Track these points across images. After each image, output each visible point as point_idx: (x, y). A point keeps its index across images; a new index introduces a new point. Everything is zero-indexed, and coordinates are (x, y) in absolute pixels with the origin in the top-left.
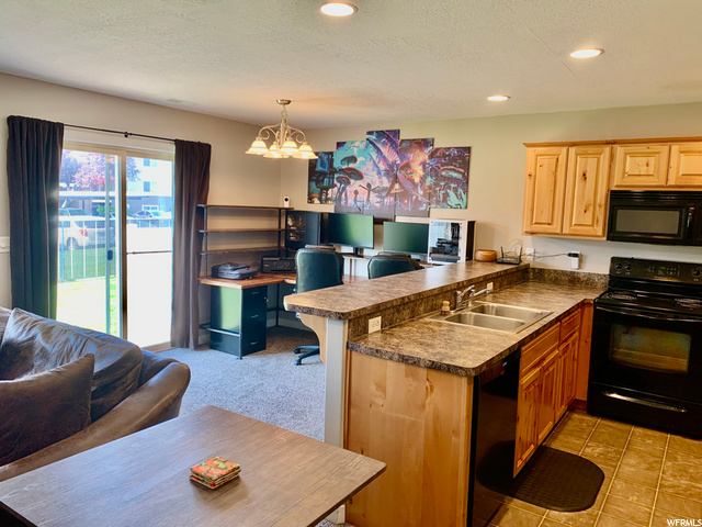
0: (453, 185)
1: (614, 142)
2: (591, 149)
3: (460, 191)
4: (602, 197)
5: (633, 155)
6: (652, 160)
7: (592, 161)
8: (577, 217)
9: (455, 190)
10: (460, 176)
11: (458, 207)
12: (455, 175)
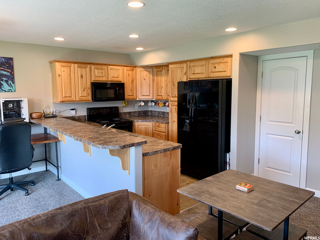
0: (4, 79)
1: (91, 64)
2: (83, 66)
3: (10, 82)
4: (89, 85)
5: (97, 69)
6: (103, 71)
7: (84, 70)
8: (81, 93)
9: (7, 82)
10: (9, 74)
11: (9, 91)
12: (5, 73)
